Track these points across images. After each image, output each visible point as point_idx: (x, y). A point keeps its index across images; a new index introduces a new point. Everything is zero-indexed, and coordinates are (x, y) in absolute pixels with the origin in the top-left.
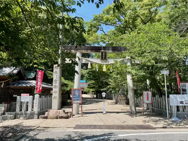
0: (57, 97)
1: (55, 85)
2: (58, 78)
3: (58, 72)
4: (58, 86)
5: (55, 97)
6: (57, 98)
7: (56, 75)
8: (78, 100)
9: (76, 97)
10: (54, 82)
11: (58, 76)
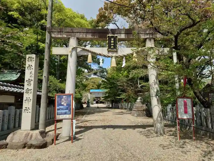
0: (31, 108)
1: (28, 89)
2: (33, 76)
3: (33, 67)
4: (32, 91)
5: (26, 109)
6: (29, 111)
7: (30, 71)
8: (65, 113)
9: (62, 109)
10: (26, 84)
11: (33, 73)
